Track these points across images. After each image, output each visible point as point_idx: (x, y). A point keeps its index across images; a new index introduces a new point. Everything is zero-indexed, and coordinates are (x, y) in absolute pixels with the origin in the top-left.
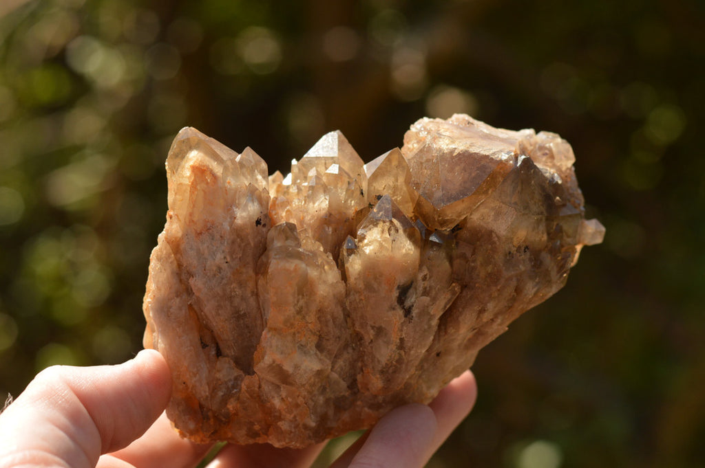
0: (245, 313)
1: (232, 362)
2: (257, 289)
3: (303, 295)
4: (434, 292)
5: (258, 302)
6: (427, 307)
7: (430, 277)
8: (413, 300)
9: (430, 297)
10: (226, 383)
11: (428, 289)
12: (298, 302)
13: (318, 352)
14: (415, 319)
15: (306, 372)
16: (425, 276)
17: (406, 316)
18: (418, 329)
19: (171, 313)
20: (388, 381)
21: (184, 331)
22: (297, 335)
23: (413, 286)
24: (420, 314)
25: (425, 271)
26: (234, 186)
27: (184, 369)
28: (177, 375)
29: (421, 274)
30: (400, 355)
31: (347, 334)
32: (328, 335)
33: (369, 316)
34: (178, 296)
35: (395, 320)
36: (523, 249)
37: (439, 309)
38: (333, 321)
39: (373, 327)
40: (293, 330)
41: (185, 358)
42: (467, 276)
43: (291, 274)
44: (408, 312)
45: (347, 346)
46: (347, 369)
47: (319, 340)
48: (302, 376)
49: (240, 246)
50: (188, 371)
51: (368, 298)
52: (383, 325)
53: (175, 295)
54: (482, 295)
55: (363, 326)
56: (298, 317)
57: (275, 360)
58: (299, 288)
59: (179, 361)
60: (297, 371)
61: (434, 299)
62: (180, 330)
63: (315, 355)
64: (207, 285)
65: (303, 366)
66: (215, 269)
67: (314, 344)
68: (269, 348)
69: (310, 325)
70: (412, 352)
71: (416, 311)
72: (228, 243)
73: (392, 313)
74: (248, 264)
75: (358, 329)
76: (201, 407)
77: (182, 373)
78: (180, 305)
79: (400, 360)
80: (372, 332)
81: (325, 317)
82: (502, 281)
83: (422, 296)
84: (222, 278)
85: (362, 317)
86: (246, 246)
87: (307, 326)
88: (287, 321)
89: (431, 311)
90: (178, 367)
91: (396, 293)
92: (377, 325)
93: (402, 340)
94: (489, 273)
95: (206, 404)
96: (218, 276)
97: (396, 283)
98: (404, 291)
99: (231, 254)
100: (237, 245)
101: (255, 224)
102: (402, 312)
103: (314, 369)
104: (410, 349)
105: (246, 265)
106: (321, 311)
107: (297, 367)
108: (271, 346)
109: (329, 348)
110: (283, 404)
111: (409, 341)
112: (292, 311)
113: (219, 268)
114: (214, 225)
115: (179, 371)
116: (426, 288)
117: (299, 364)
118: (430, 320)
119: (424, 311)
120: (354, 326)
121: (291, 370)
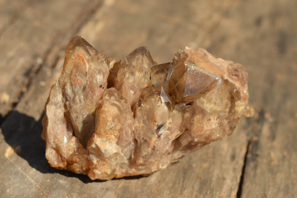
3: (114, 122)
4: (172, 130)
5: (94, 119)
6: (168, 135)
7: (172, 124)
8: (162, 132)
9: (171, 132)
11: (170, 128)
12: (111, 125)
13: (116, 146)
14: (162, 140)
15: (109, 153)
16: (170, 122)
17: (158, 138)
18: (162, 144)
19: (56, 115)
20: (145, 161)
21: (60, 124)
22: (108, 138)
23: (164, 126)
24: (164, 138)
25: (170, 120)
26: (93, 68)
27: (57, 139)
28: (53, 141)
29: (168, 122)
30: (152, 152)
31: (131, 139)
32: (122, 139)
33: (142, 134)
34: (60, 108)
35: (153, 139)
36: (216, 118)
37: (173, 137)
38: (126, 134)
39: (143, 139)
40: (107, 136)
41: (58, 135)
42: (189, 126)
43: (110, 113)
44: (159, 137)
45: (130, 144)
46: (128, 152)
47: (118, 140)
48: (107, 154)
49: (91, 95)
50: (58, 141)
51: (143, 127)
52: (147, 139)
53: (58, 107)
54: (193, 135)
55: (139, 137)
56: (111, 131)
57: (97, 146)
58: (113, 119)
59: (55, 136)
60: (106, 152)
61: (172, 133)
62: (58, 123)
63: (115, 147)
64: (73, 107)
65: (109, 151)
66: (78, 101)
67: (115, 142)
68: (95, 141)
69: (115, 134)
70: (158, 152)
71: (163, 136)
72: (86, 92)
73: (152, 135)
74: (93, 102)
75: (136, 138)
76: (61, 156)
77: (56, 141)
78: (60, 112)
79: (152, 154)
80: (142, 141)
81: (122, 132)
82: (204, 131)
83: (167, 130)
84: (80, 106)
85: (139, 134)
86: (94, 95)
87: (114, 134)
88: (105, 132)
89: (170, 137)
90: (54, 138)
91: (156, 128)
92: (145, 138)
93: (154, 147)
94: (199, 127)
95: (64, 156)
96: (78, 105)
97: (157, 124)
98: (159, 128)
99: (86, 97)
100: (90, 94)
101: (99, 87)
102: (156, 136)
103: (113, 152)
104: (157, 151)
105: (92, 103)
106: (121, 130)
107: (106, 150)
108: (96, 141)
109: (122, 144)
110: (97, 163)
111: (157, 148)
112: (108, 128)
113: (80, 101)
114: (81, 82)
115: (55, 140)
116: (169, 128)
117: (107, 149)
118: (168, 141)
119: (167, 137)
120: (135, 136)
121: (103, 151)
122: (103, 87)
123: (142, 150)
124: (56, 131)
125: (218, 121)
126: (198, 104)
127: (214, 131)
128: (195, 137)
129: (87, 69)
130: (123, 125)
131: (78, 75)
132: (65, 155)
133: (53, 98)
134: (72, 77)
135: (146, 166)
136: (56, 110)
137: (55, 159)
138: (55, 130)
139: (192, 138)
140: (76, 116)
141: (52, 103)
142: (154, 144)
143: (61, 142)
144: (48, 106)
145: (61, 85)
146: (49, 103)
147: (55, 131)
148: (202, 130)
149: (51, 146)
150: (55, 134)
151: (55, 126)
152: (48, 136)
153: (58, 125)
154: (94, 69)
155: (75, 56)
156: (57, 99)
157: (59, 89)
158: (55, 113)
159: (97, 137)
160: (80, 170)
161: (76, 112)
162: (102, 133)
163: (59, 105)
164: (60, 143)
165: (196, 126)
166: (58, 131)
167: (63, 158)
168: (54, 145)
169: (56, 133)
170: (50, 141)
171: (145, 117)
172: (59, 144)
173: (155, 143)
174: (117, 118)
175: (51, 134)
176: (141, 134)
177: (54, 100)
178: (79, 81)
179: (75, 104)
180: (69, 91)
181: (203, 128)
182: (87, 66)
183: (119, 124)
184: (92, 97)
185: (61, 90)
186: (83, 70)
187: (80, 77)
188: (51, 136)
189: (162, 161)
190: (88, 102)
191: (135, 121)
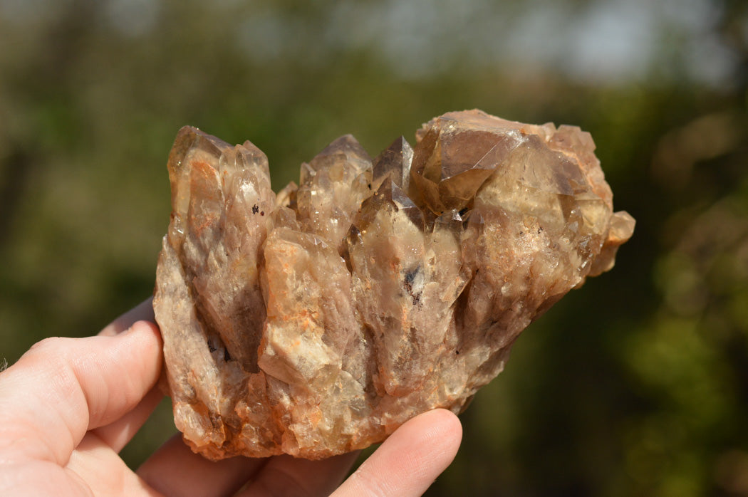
0: (248, 309)
1: (241, 365)
2: (260, 282)
3: (303, 281)
4: (443, 277)
5: (262, 297)
6: (438, 293)
7: (438, 262)
8: (421, 286)
9: (440, 282)
10: (235, 387)
11: (436, 273)
12: (297, 287)
13: (325, 345)
14: (426, 307)
15: (312, 366)
16: (433, 259)
17: (414, 304)
18: (429, 317)
19: (176, 315)
20: (404, 379)
21: (190, 333)
22: (299, 324)
23: (420, 271)
24: (430, 302)
25: (432, 254)
26: (230, 175)
27: (190, 373)
28: (184, 380)
29: (428, 258)
30: (414, 349)
31: (356, 328)
32: (333, 326)
33: (377, 307)
34: (182, 298)
35: (404, 308)
36: (536, 230)
37: (450, 295)
38: (338, 310)
39: (382, 319)
40: (294, 317)
41: (191, 362)
42: (476, 258)
43: (286, 255)
44: (416, 299)
45: (357, 342)
46: (361, 368)
47: (326, 332)
48: (308, 369)
49: (238, 236)
50: (194, 376)
51: (374, 288)
52: (393, 315)
53: (179, 296)
54: (493, 278)
55: (372, 317)
56: (299, 303)
57: (278, 351)
58: (297, 272)
59: (185, 365)
60: (302, 364)
61: (444, 285)
62: (186, 332)
63: (321, 348)
64: (208, 281)
65: (309, 358)
66: (216, 262)
67: (320, 336)
68: (269, 337)
69: (313, 315)
70: (426, 345)
71: (425, 298)
72: (227, 234)
73: (400, 300)
74: (248, 254)
75: (368, 323)
76: (210, 413)
77: (189, 378)
78: (185, 308)
79: (414, 355)
80: (382, 324)
81: (329, 306)
82: (515, 262)
83: (431, 281)
84: (223, 272)
85: (370, 308)
86: (244, 235)
87: (310, 315)
88: (287, 308)
89: (442, 297)
90: (185, 371)
91: (402, 277)
92: (386, 316)
93: (413, 330)
94: (500, 255)
95: (214, 409)
96: (218, 271)
97: (401, 267)
98: (410, 277)
99: (230, 246)
100: (236, 235)
101: (252, 211)
102: (409, 298)
103: (321, 363)
104: (423, 342)
105: (246, 256)
106: (324, 299)
107: (301, 359)
108: (272, 334)
109: (336, 340)
110: (292, 405)
111: (421, 331)
112: (290, 296)
113: (220, 261)
114: (213, 218)
115: (186, 376)
116: (434, 273)
117: (304, 356)
118: (441, 308)
119: (435, 297)
120: (362, 318)
121: (296, 362)
122: (260, 211)
123: (390, 351)
124: (185, 351)
125: (542, 234)
126: (484, 202)
127: (539, 259)
128: (500, 282)
129: (220, 184)
130: (323, 284)
131: (204, 207)
132: (218, 407)
133: (163, 279)
134: (193, 217)
135: (412, 394)
136: (174, 306)
137: (196, 425)
138: (182, 350)
139: (493, 287)
140: (218, 299)
141: (162, 293)
142: (410, 321)
143: (200, 377)
144: (156, 300)
145: (175, 247)
146: (157, 294)
147: (182, 353)
148: (510, 261)
149: (181, 395)
150: (182, 359)
151: (180, 342)
152: (169, 368)
153: (186, 338)
154: (233, 176)
155: (189, 170)
156: (173, 280)
157: (173, 258)
158: (173, 313)
159: (272, 326)
160: (259, 439)
161: (217, 290)
162: (281, 311)
163: (179, 292)
164: (199, 379)
165: (494, 254)
166: (189, 352)
167: (214, 417)
168: (188, 390)
169: (185, 356)
170: (177, 381)
171: (373, 261)
172: (198, 383)
173: (411, 319)
174: (306, 269)
175: (176, 363)
176: (375, 308)
177: (168, 284)
178: (208, 219)
179: (211, 273)
180: (193, 251)
181: (510, 255)
182: (218, 177)
183: (314, 284)
184: (243, 241)
185: (177, 259)
186: (211, 189)
187: (208, 209)
188: (176, 366)
189: (446, 375)
190: (237, 256)
191: (353, 278)
